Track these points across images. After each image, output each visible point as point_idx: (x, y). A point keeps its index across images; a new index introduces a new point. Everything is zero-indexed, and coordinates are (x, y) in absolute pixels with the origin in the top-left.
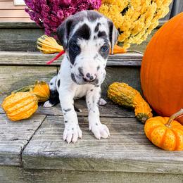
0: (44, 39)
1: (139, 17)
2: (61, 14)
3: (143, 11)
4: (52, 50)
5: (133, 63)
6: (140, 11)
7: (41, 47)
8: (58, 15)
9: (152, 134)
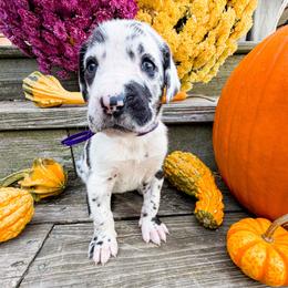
0: (34, 79)
1: (206, 36)
2: (60, 30)
3: (212, 25)
4: (52, 101)
5: (199, 118)
6: (207, 24)
7: (31, 94)
8: (56, 32)
9: (244, 260)
